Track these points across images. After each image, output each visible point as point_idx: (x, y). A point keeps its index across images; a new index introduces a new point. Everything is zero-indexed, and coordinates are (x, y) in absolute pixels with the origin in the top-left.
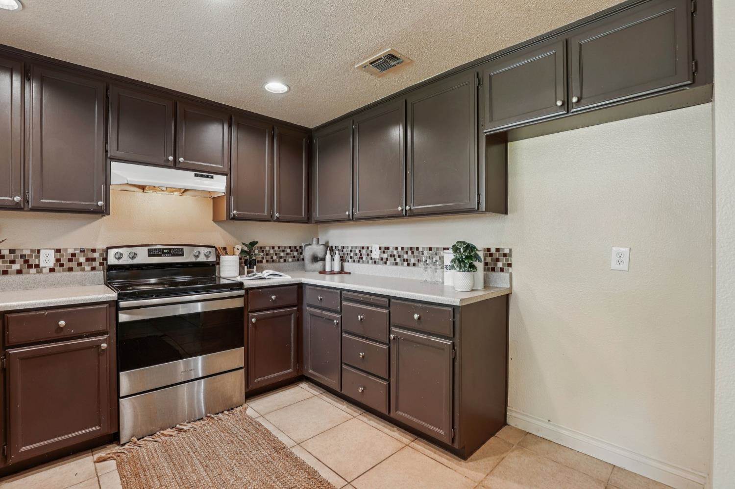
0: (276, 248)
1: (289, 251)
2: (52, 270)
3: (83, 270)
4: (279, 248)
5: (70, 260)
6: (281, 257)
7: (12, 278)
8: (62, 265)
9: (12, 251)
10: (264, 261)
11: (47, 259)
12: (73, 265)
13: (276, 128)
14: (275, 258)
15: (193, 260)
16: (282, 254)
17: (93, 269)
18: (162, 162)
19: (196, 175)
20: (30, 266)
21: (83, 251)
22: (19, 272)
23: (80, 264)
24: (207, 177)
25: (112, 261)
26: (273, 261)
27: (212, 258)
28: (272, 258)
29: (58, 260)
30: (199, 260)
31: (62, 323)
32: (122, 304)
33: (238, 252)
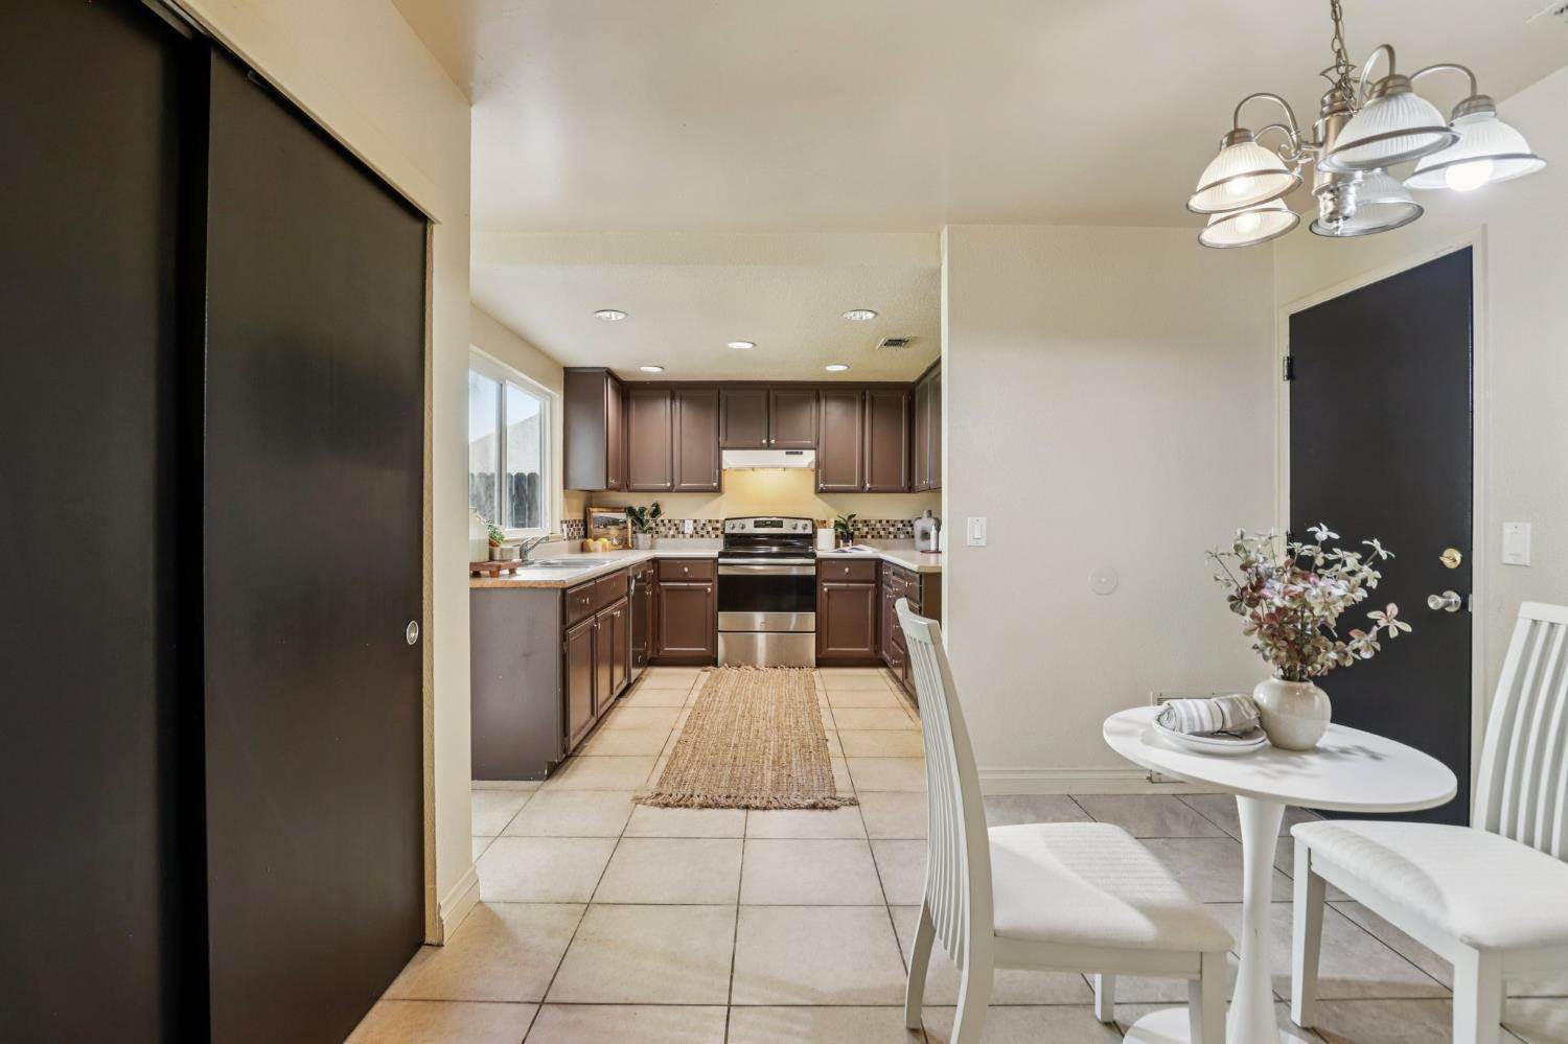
0: (884, 522)
1: (900, 526)
2: (691, 536)
3: (710, 537)
4: (888, 522)
5: (702, 529)
6: (890, 533)
7: (670, 541)
8: (697, 533)
9: (670, 521)
10: (869, 536)
11: (689, 528)
12: (704, 532)
13: (867, 393)
14: (882, 533)
15: (792, 531)
16: (891, 529)
17: (717, 536)
18: (758, 445)
19: (787, 453)
20: (679, 533)
21: (710, 521)
22: (673, 536)
23: (708, 532)
24: (797, 453)
25: (728, 531)
26: (881, 537)
27: (809, 531)
28: (878, 533)
29: (695, 528)
30: (797, 532)
31: (686, 570)
32: (721, 560)
33: (833, 525)
